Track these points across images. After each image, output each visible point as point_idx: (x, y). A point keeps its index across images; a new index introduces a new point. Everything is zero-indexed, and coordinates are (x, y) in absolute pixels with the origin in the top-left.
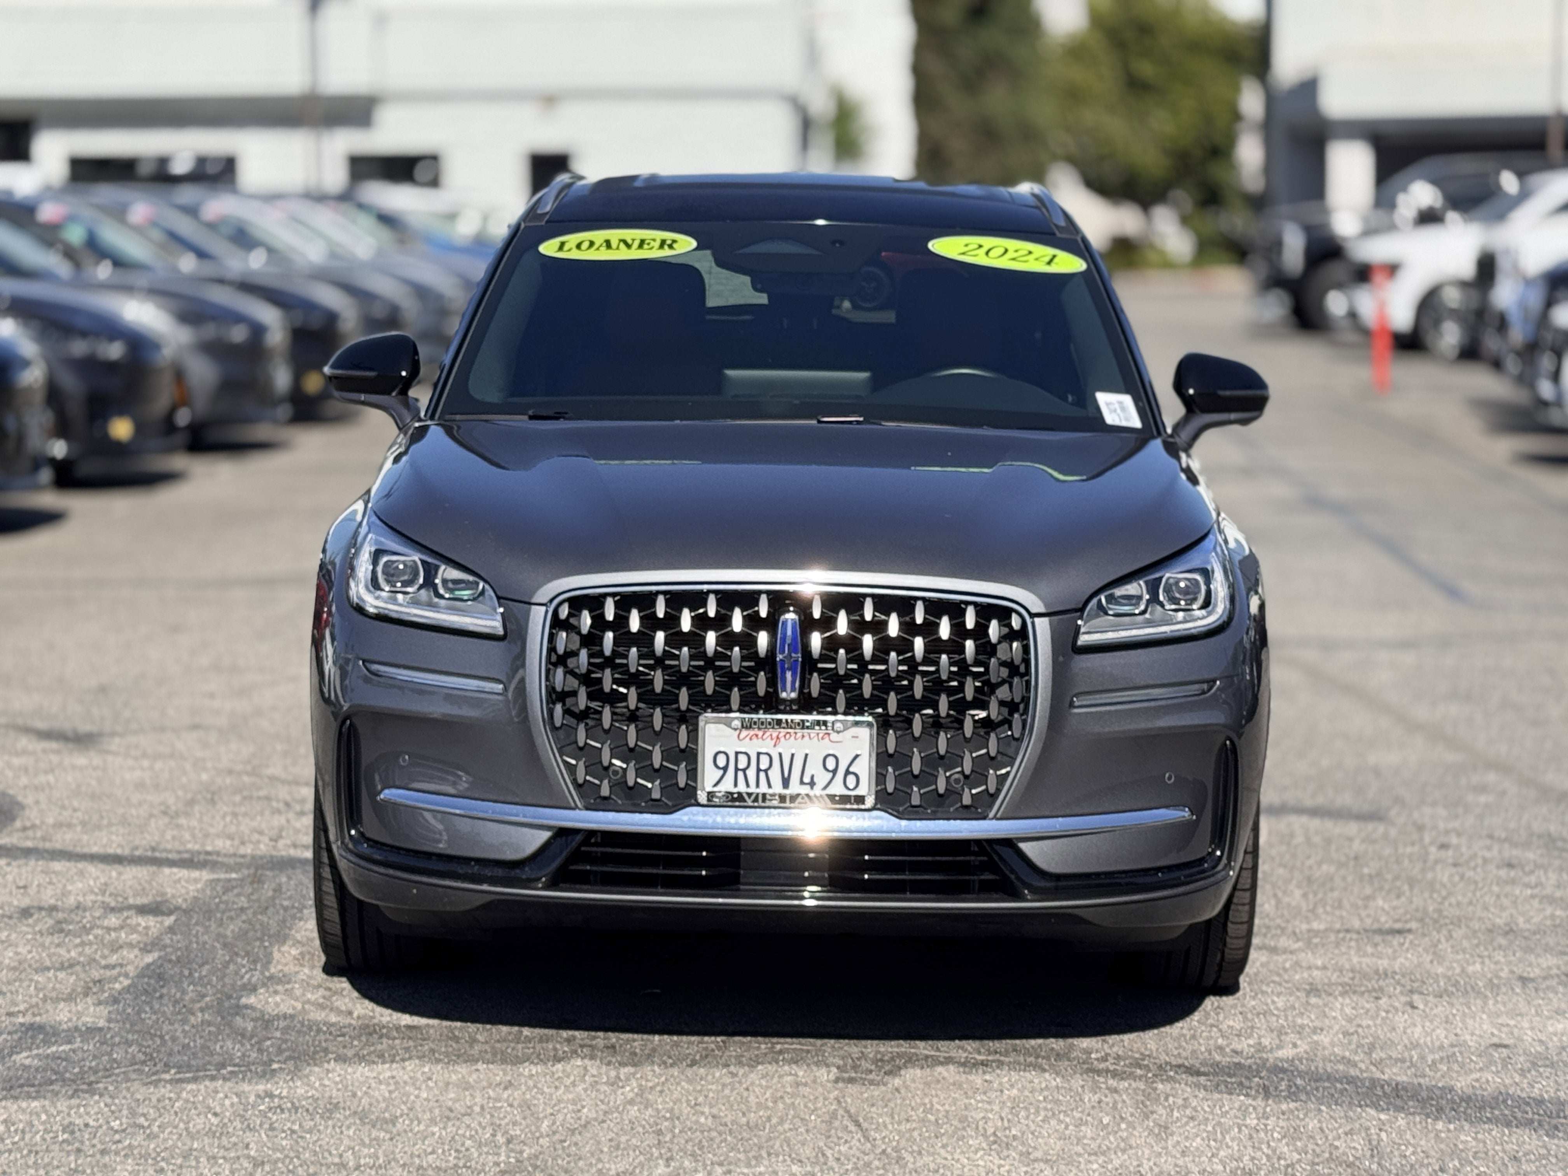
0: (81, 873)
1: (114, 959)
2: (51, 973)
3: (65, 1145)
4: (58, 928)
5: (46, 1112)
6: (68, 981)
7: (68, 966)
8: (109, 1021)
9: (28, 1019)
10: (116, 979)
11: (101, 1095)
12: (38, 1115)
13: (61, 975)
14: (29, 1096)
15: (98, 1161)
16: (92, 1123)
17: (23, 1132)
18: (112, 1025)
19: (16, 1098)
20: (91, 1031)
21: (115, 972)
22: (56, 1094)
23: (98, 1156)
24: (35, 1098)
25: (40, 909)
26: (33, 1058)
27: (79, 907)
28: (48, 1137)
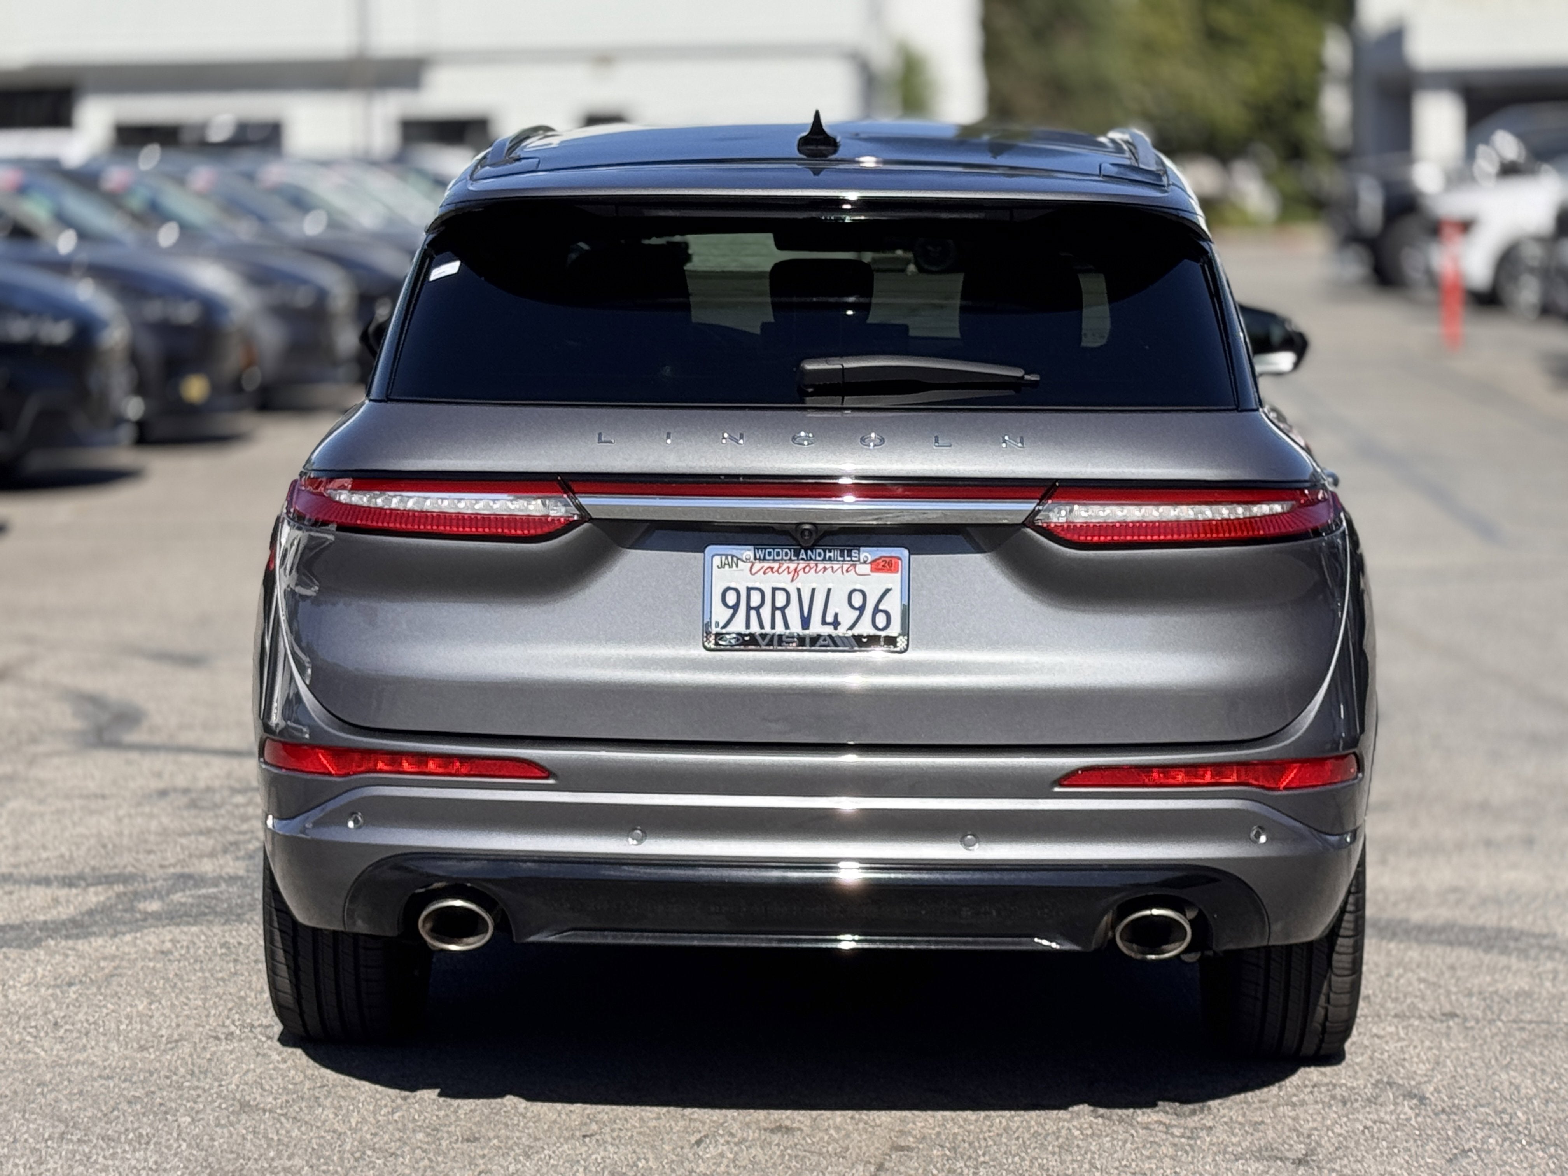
0: (207, 764)
1: (245, 827)
2: (193, 838)
3: (224, 957)
4: (193, 805)
5: (205, 934)
6: (206, 843)
7: (208, 832)
8: (248, 871)
9: (178, 870)
10: (249, 841)
11: (249, 923)
12: (198, 937)
13: (202, 839)
14: (188, 924)
15: (253, 969)
16: (243, 941)
17: (188, 947)
18: (250, 874)
19: (178, 925)
20: (232, 879)
21: (248, 836)
22: (211, 922)
23: (253, 964)
24: (193, 925)
25: (175, 790)
26: (188, 897)
27: (209, 789)
28: (209, 951)
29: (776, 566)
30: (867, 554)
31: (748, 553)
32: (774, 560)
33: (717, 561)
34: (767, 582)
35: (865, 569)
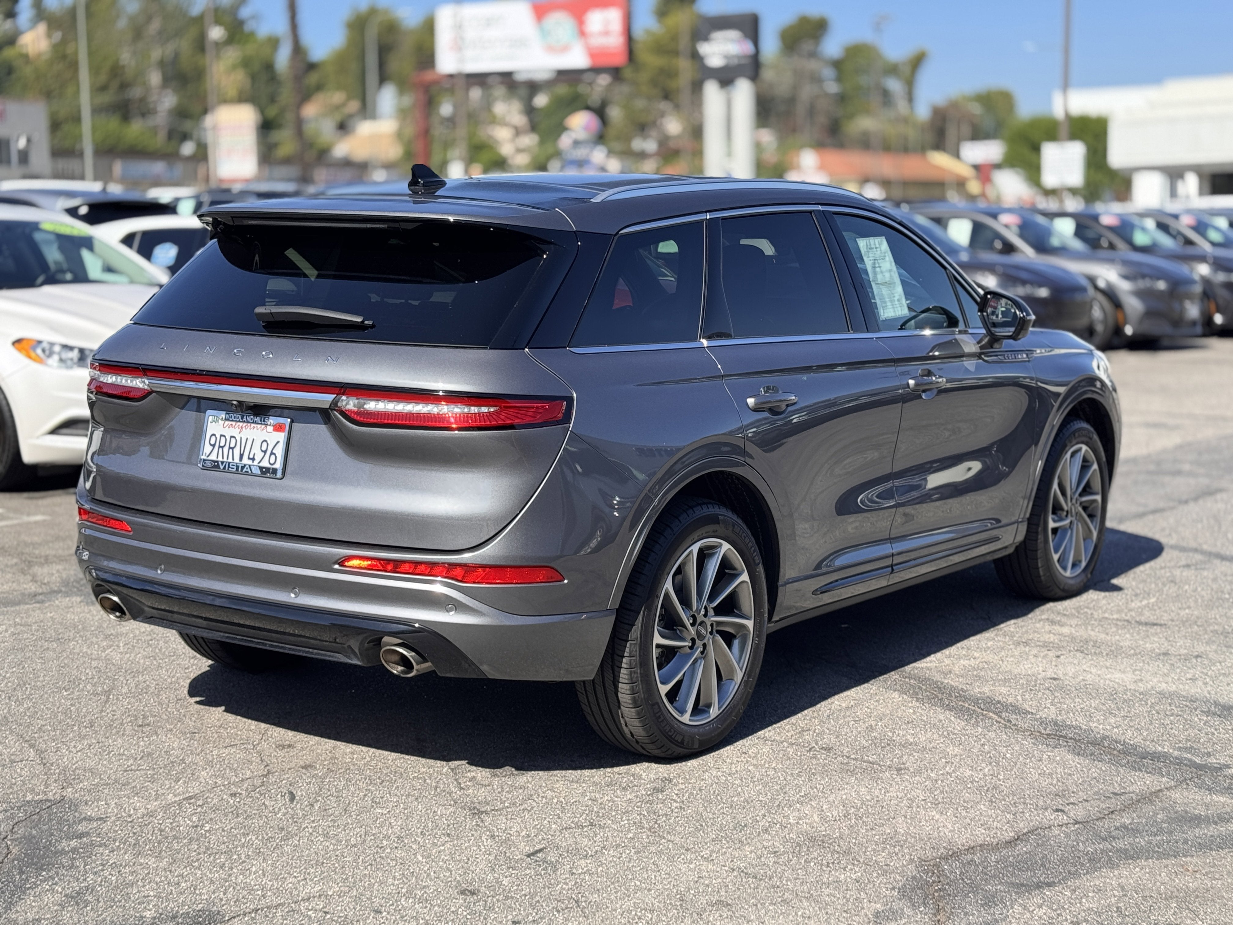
29: (234, 423)
30: (272, 420)
31: (223, 415)
32: (232, 421)
33: (210, 418)
34: (228, 433)
35: (270, 429)
